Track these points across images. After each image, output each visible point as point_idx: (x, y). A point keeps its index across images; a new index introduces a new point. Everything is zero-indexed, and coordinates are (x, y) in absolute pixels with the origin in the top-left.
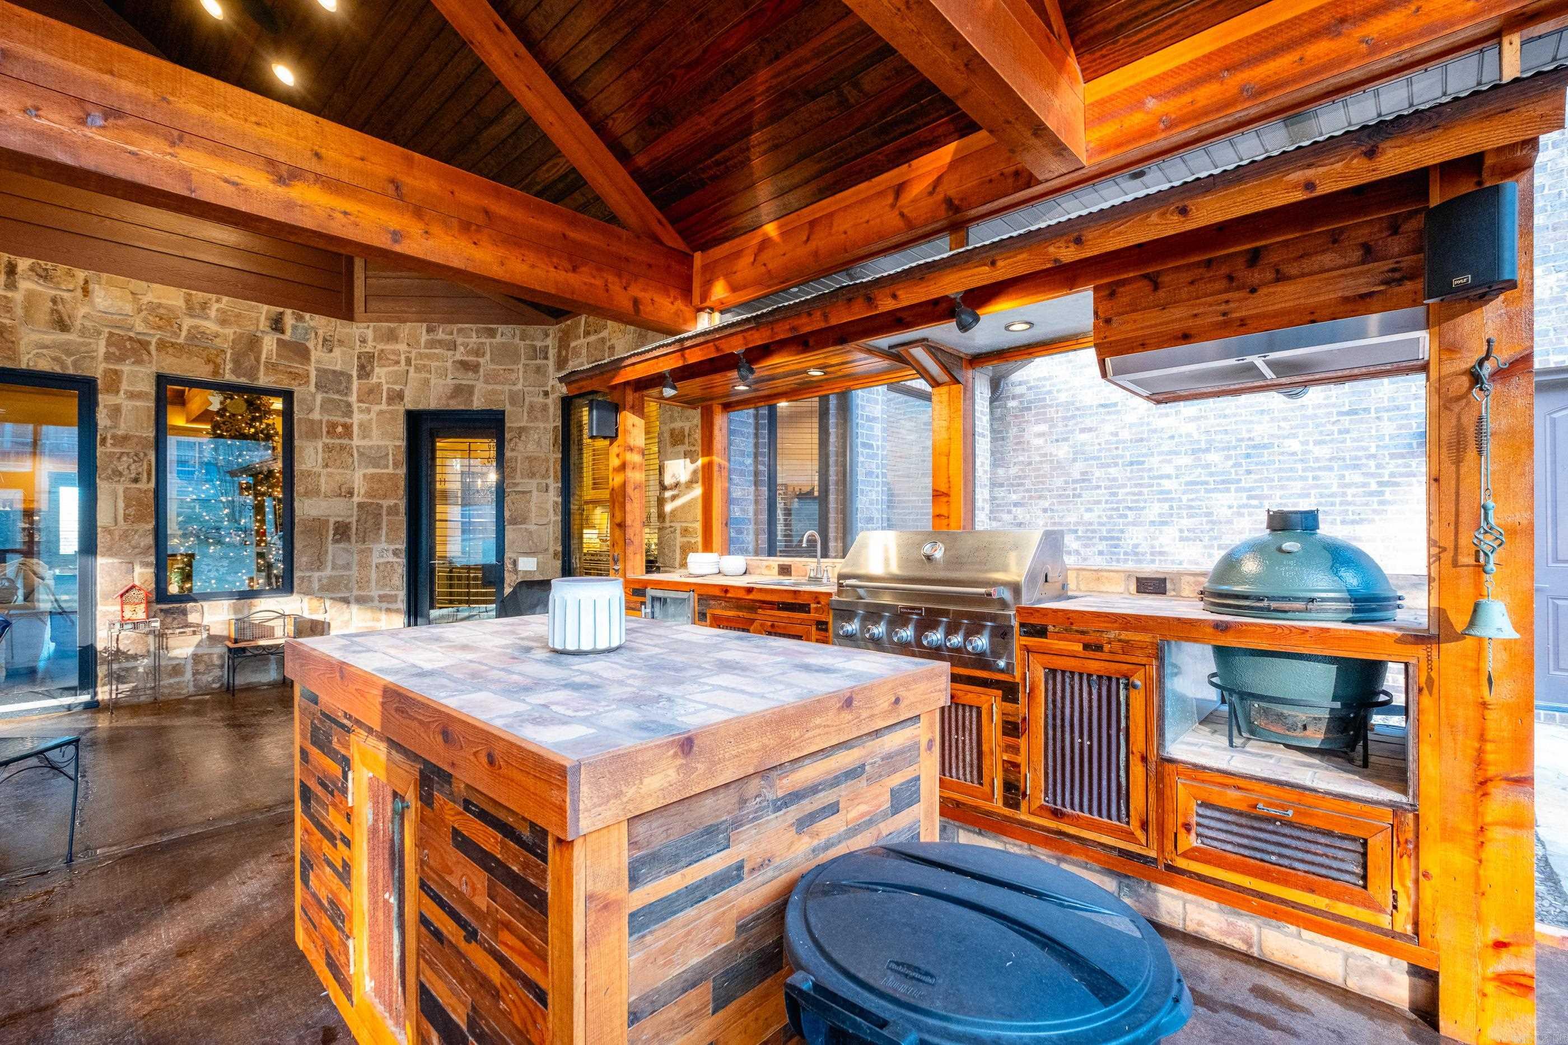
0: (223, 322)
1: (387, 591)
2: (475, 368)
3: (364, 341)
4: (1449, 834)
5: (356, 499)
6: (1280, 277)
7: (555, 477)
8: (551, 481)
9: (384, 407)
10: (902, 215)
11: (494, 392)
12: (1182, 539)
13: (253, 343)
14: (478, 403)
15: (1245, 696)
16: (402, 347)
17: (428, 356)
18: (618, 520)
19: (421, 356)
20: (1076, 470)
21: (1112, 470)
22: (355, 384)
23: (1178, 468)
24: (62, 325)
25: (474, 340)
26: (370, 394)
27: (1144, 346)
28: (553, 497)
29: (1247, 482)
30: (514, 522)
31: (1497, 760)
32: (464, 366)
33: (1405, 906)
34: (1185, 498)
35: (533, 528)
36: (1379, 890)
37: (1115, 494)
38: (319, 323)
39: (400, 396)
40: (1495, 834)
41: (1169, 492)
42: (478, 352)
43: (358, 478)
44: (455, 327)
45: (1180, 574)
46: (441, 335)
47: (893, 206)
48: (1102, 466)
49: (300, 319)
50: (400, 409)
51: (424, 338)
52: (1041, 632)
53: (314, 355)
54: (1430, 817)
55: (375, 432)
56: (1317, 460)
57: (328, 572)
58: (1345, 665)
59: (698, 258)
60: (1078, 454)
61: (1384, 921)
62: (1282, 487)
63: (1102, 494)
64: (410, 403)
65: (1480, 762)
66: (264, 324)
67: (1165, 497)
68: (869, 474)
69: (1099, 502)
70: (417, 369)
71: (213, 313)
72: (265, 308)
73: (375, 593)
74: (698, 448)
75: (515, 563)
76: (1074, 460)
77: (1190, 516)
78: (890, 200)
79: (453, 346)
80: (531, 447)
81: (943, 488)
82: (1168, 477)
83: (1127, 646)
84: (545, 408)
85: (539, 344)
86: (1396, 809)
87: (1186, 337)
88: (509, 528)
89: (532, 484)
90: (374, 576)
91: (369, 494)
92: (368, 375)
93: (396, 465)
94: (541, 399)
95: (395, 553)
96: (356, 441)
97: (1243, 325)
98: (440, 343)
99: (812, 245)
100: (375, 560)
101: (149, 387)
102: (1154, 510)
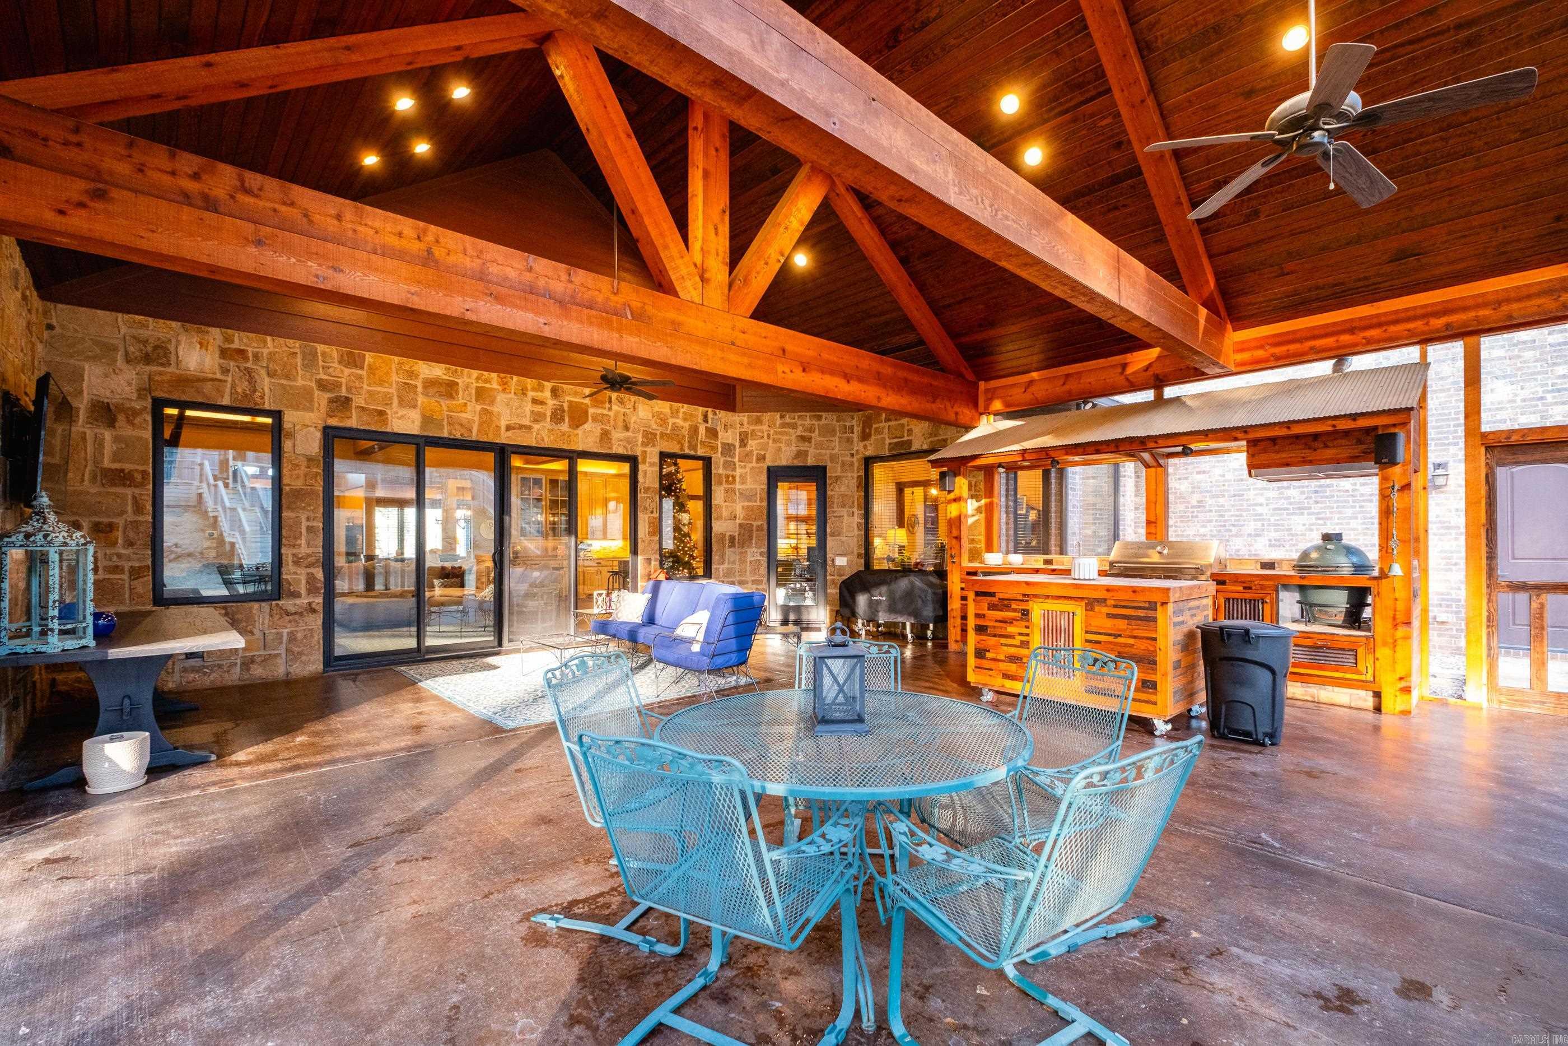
0: (685, 420)
1: (756, 577)
2: (809, 440)
3: (742, 425)
4: (1385, 644)
5: (738, 521)
6: (1326, 447)
7: (859, 505)
8: (855, 509)
9: (754, 464)
10: (1127, 379)
11: (820, 454)
12: (1270, 546)
13: (695, 430)
14: (810, 462)
15: (1312, 605)
16: (765, 427)
17: (780, 433)
18: (955, 533)
19: (776, 433)
20: (1194, 500)
21: (1221, 500)
22: (738, 450)
23: (1268, 499)
24: (627, 428)
25: (808, 422)
26: (746, 457)
27: (1269, 466)
28: (857, 519)
29: (1316, 508)
30: (832, 535)
31: (1400, 617)
32: (803, 439)
33: (1370, 671)
34: (1272, 519)
35: (844, 538)
36: (1361, 667)
37: (1222, 516)
38: (722, 414)
39: (764, 458)
40: (1399, 642)
41: (1261, 515)
42: (811, 430)
43: (739, 508)
44: (796, 415)
45: (1282, 560)
46: (788, 420)
47: (1122, 373)
48: (1213, 496)
49: (715, 414)
50: (764, 466)
51: (779, 422)
52: (1223, 583)
53: (720, 434)
54: (1378, 638)
55: (749, 480)
56: (1362, 495)
57: (726, 566)
58: (1351, 590)
59: (982, 385)
60: (1195, 488)
61: (1363, 678)
62: (1340, 513)
63: (1213, 516)
64: (769, 462)
65: (1394, 618)
66: (700, 418)
67: (1259, 517)
68: (1074, 506)
69: (1210, 521)
70: (774, 441)
71: (681, 415)
72: (701, 409)
73: (749, 579)
74: (982, 493)
75: (833, 560)
76: (1193, 492)
77: (1276, 531)
78: (1120, 370)
79: (794, 426)
80: (843, 488)
81: (1153, 519)
82: (1261, 505)
83: (1263, 587)
84: (852, 464)
85: (848, 424)
86: (1367, 637)
87: (1287, 465)
88: (829, 539)
89: (844, 512)
90: (748, 568)
91: (745, 518)
92: (745, 445)
93: (761, 500)
94: (848, 459)
95: (761, 554)
96: (738, 486)
97: (1311, 462)
98: (788, 425)
99: (1067, 387)
100: (749, 558)
101: (656, 460)
102: (1251, 527)
